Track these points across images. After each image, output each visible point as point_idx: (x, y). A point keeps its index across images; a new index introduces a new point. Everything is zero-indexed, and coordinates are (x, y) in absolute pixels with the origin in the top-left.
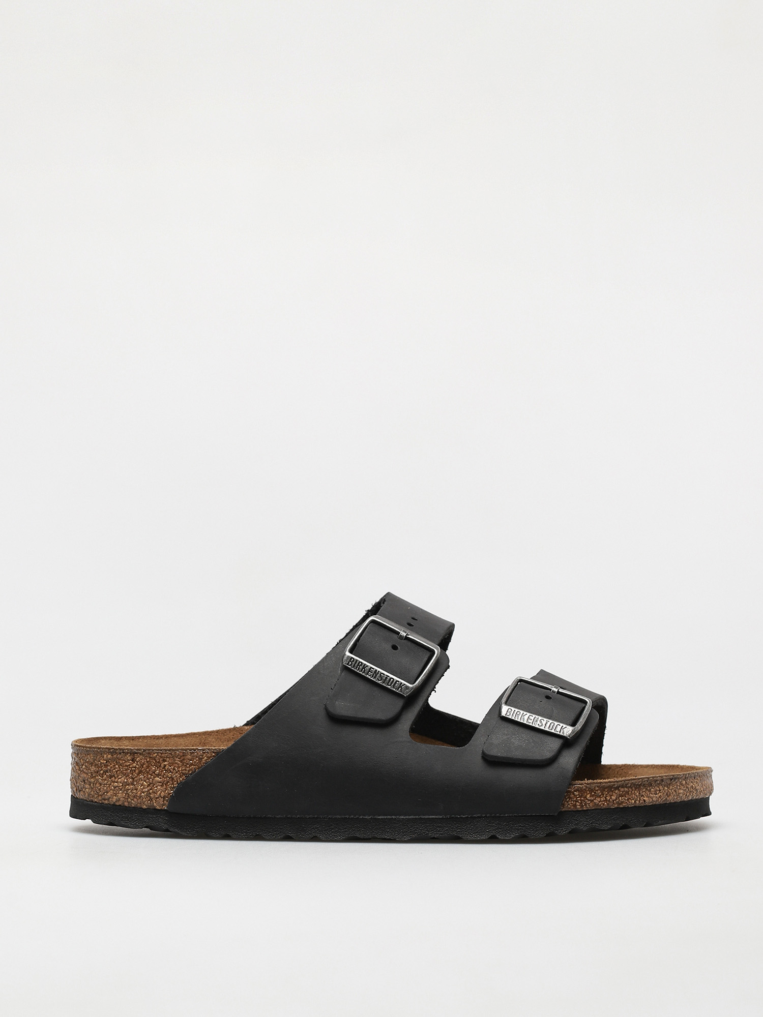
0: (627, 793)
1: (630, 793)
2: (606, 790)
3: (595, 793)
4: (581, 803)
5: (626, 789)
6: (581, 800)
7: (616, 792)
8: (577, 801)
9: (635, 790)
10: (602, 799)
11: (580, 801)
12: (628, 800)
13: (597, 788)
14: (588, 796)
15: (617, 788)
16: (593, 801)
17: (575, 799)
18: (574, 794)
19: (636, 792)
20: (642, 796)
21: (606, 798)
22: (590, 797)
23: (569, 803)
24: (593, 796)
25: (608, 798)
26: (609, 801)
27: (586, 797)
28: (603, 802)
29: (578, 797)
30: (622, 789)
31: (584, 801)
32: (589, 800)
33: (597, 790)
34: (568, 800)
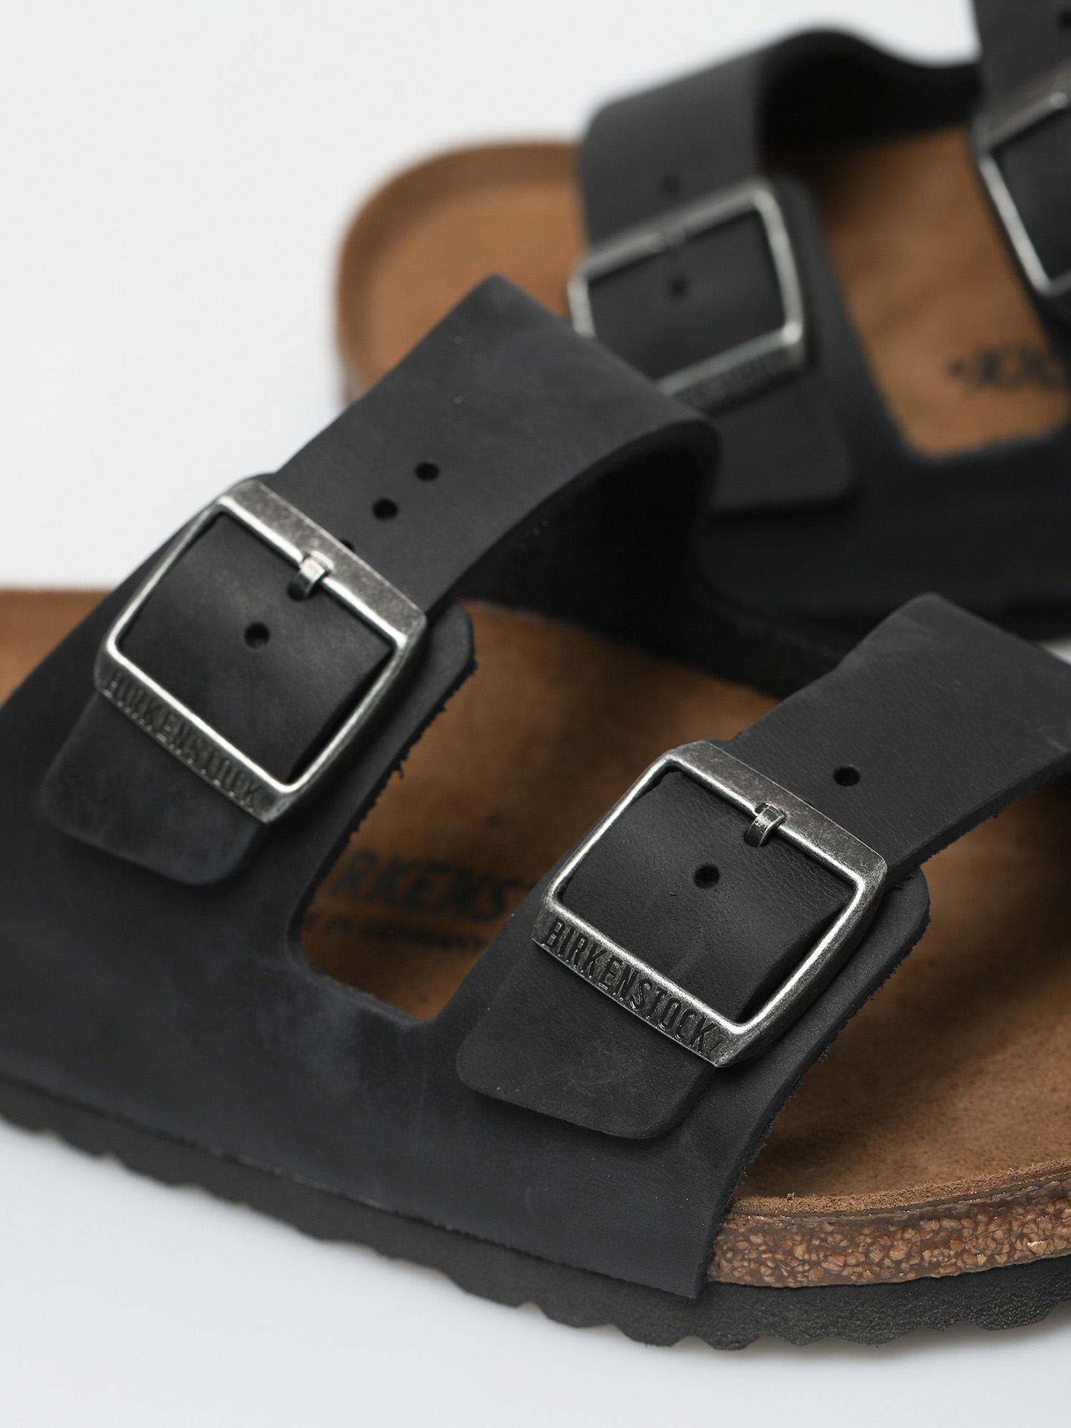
0: (957, 1235)
1: (966, 1233)
2: (866, 1231)
3: (823, 1240)
4: (777, 1268)
5: (947, 1223)
6: (774, 1260)
7: (907, 1236)
8: (762, 1263)
9: (991, 1221)
10: (852, 1261)
11: (769, 1264)
12: (957, 1255)
13: (830, 1228)
14: (799, 1251)
15: (913, 1223)
16: (818, 1263)
17: (754, 1255)
18: (748, 1240)
19: (992, 1228)
20: (1022, 1236)
21: (866, 1254)
22: (808, 1251)
23: (736, 1264)
24: (817, 1249)
25: (876, 1257)
26: (880, 1264)
27: (790, 1253)
28: (859, 1269)
29: (764, 1252)
30: (934, 1225)
31: (787, 1265)
32: (803, 1262)
33: (832, 1233)
34: (729, 1255)
